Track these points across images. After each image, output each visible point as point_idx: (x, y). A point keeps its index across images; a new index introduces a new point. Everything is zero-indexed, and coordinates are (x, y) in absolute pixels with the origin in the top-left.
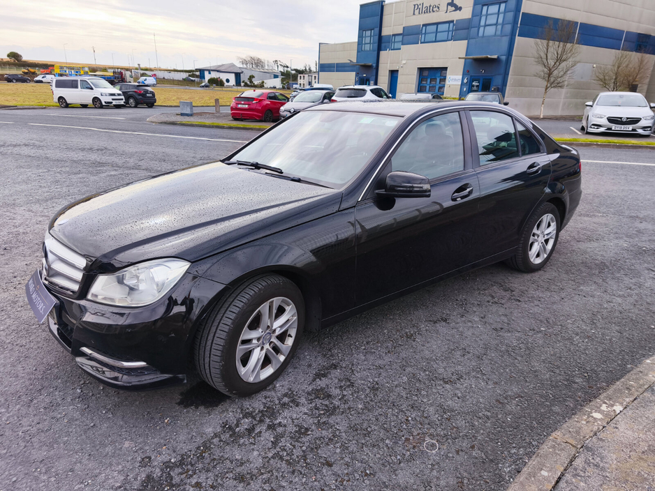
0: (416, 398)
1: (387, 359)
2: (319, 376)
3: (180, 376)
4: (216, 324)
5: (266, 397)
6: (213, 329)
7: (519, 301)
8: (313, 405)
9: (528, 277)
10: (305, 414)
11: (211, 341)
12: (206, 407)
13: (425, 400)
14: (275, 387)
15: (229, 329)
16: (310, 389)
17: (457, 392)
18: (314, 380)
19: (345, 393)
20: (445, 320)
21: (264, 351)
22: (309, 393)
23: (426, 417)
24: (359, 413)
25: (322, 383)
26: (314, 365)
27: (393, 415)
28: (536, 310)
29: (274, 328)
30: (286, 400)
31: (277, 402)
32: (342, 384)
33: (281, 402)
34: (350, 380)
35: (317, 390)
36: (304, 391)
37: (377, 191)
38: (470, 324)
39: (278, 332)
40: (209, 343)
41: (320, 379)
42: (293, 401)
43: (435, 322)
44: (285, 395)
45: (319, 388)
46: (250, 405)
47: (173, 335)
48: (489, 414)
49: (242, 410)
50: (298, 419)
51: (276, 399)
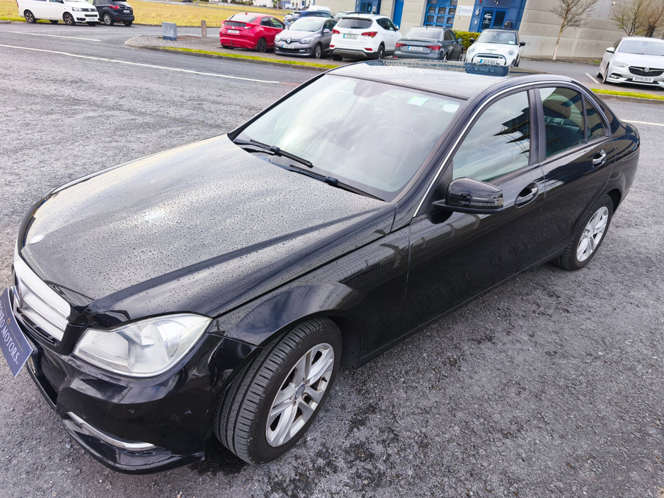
0: (474, 461)
1: (434, 397)
2: (357, 423)
3: (197, 454)
4: (242, 391)
5: (297, 458)
6: (239, 398)
7: (568, 312)
8: (354, 470)
9: (571, 276)
10: (347, 485)
11: (236, 412)
13: (485, 464)
14: (306, 441)
16: (347, 444)
17: (520, 450)
18: (351, 430)
19: (390, 452)
20: (490, 339)
21: (296, 407)
22: (347, 452)
23: (490, 491)
24: (410, 484)
25: (361, 434)
26: (349, 407)
27: (451, 487)
28: (588, 325)
29: (308, 378)
30: (321, 462)
31: (311, 466)
32: (385, 437)
33: (316, 466)
34: (393, 431)
35: (356, 446)
36: (340, 447)
37: (435, 203)
38: (518, 345)
39: (312, 382)
40: (234, 414)
41: (358, 429)
42: (329, 464)
43: (479, 343)
44: (319, 454)
45: (358, 442)
46: (279, 470)
47: (189, 412)
48: (562, 485)
49: (270, 478)
50: (338, 493)
51: (308, 461)
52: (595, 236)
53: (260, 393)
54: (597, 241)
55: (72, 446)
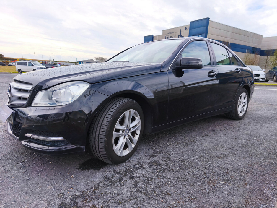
0: (206, 165)
1: (185, 149)
2: (152, 156)
3: (82, 147)
4: (102, 118)
5: (126, 165)
6: (101, 121)
7: (238, 129)
8: (152, 168)
9: (238, 121)
10: (149, 172)
11: (99, 127)
12: (94, 170)
13: (211, 165)
14: (130, 161)
15: (110, 120)
16: (149, 161)
17: (226, 161)
18: (150, 158)
19: (168, 163)
20: (207, 136)
21: (125, 139)
22: (148, 163)
23: (215, 172)
24: (178, 171)
25: (155, 159)
26: (148, 152)
27: (197, 172)
28: (248, 132)
29: (130, 127)
30: (137, 166)
31: (133, 167)
32: (165, 160)
33: (135, 167)
34: (169, 158)
35: (153, 162)
36: (146, 162)
37: (176, 66)
38: (219, 137)
39: (132, 130)
40: (98, 129)
41: (153, 158)
42: (141, 166)
43: (203, 136)
44: (136, 164)
45: (154, 161)
46: (118, 169)
47: (80, 121)
48: (247, 170)
49: (114, 171)
50: (146, 174)
51: (131, 166)
52: (244, 106)
53: (110, 117)
54: (245, 108)
55: (23, 164)
